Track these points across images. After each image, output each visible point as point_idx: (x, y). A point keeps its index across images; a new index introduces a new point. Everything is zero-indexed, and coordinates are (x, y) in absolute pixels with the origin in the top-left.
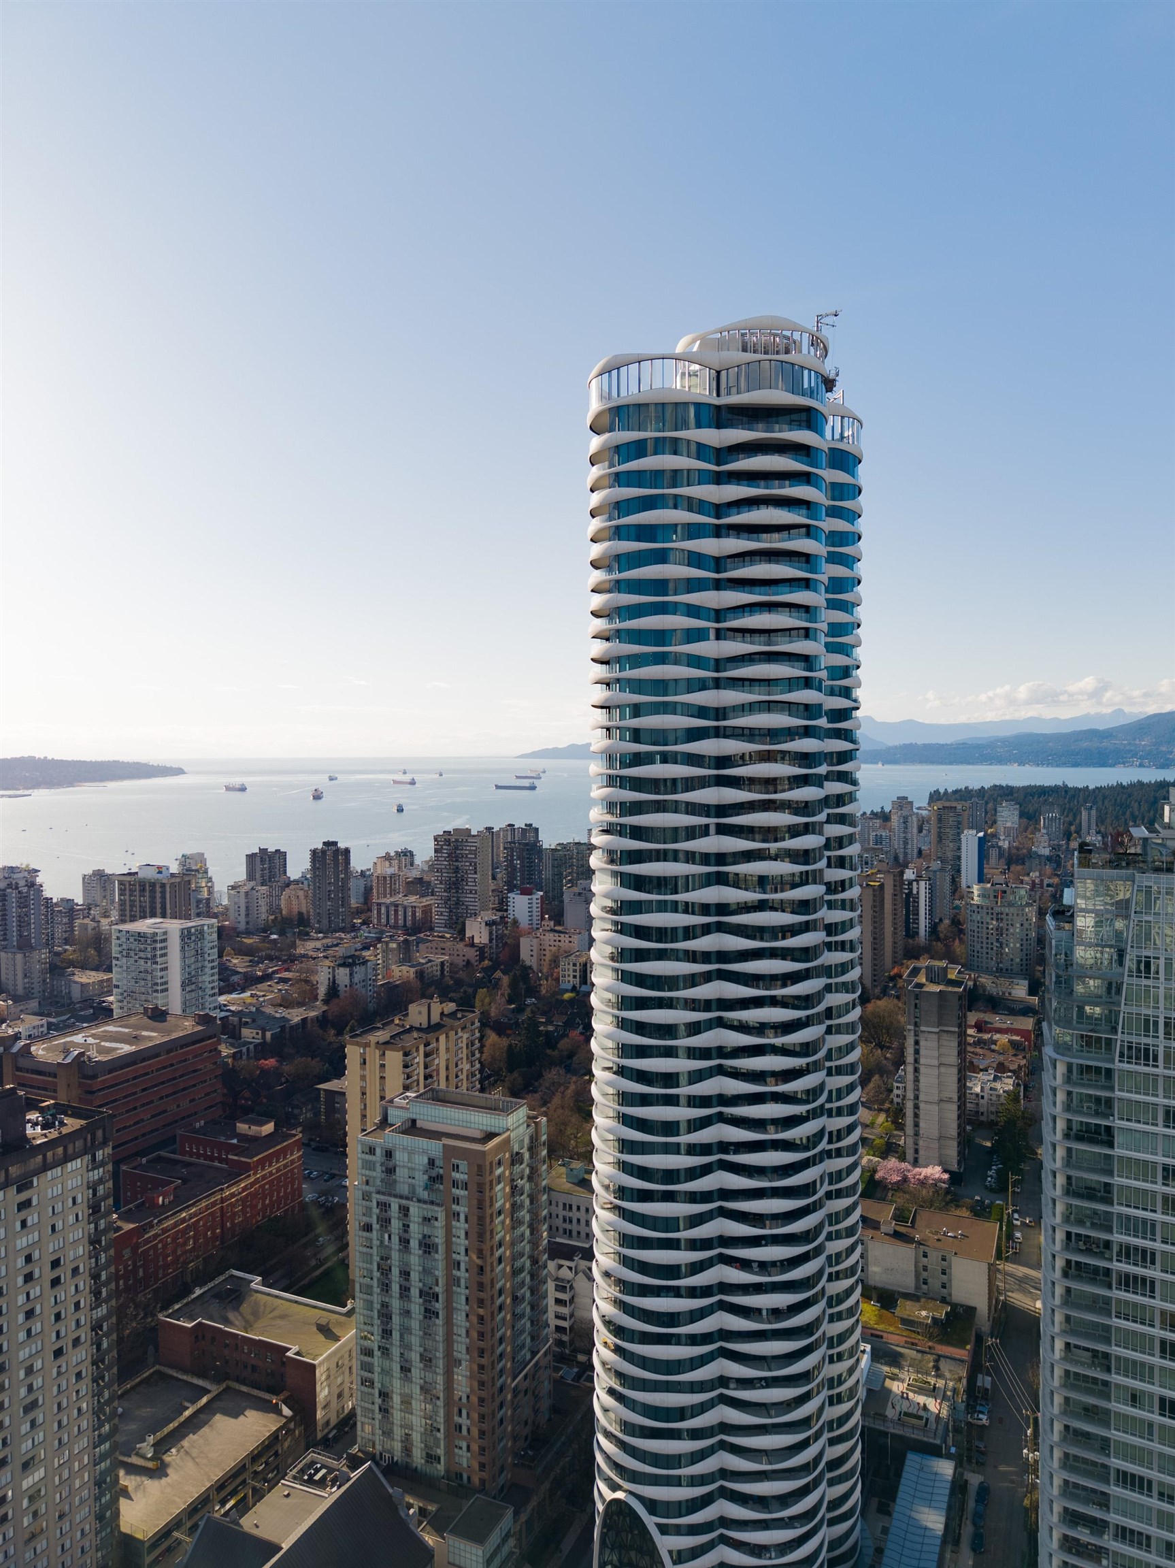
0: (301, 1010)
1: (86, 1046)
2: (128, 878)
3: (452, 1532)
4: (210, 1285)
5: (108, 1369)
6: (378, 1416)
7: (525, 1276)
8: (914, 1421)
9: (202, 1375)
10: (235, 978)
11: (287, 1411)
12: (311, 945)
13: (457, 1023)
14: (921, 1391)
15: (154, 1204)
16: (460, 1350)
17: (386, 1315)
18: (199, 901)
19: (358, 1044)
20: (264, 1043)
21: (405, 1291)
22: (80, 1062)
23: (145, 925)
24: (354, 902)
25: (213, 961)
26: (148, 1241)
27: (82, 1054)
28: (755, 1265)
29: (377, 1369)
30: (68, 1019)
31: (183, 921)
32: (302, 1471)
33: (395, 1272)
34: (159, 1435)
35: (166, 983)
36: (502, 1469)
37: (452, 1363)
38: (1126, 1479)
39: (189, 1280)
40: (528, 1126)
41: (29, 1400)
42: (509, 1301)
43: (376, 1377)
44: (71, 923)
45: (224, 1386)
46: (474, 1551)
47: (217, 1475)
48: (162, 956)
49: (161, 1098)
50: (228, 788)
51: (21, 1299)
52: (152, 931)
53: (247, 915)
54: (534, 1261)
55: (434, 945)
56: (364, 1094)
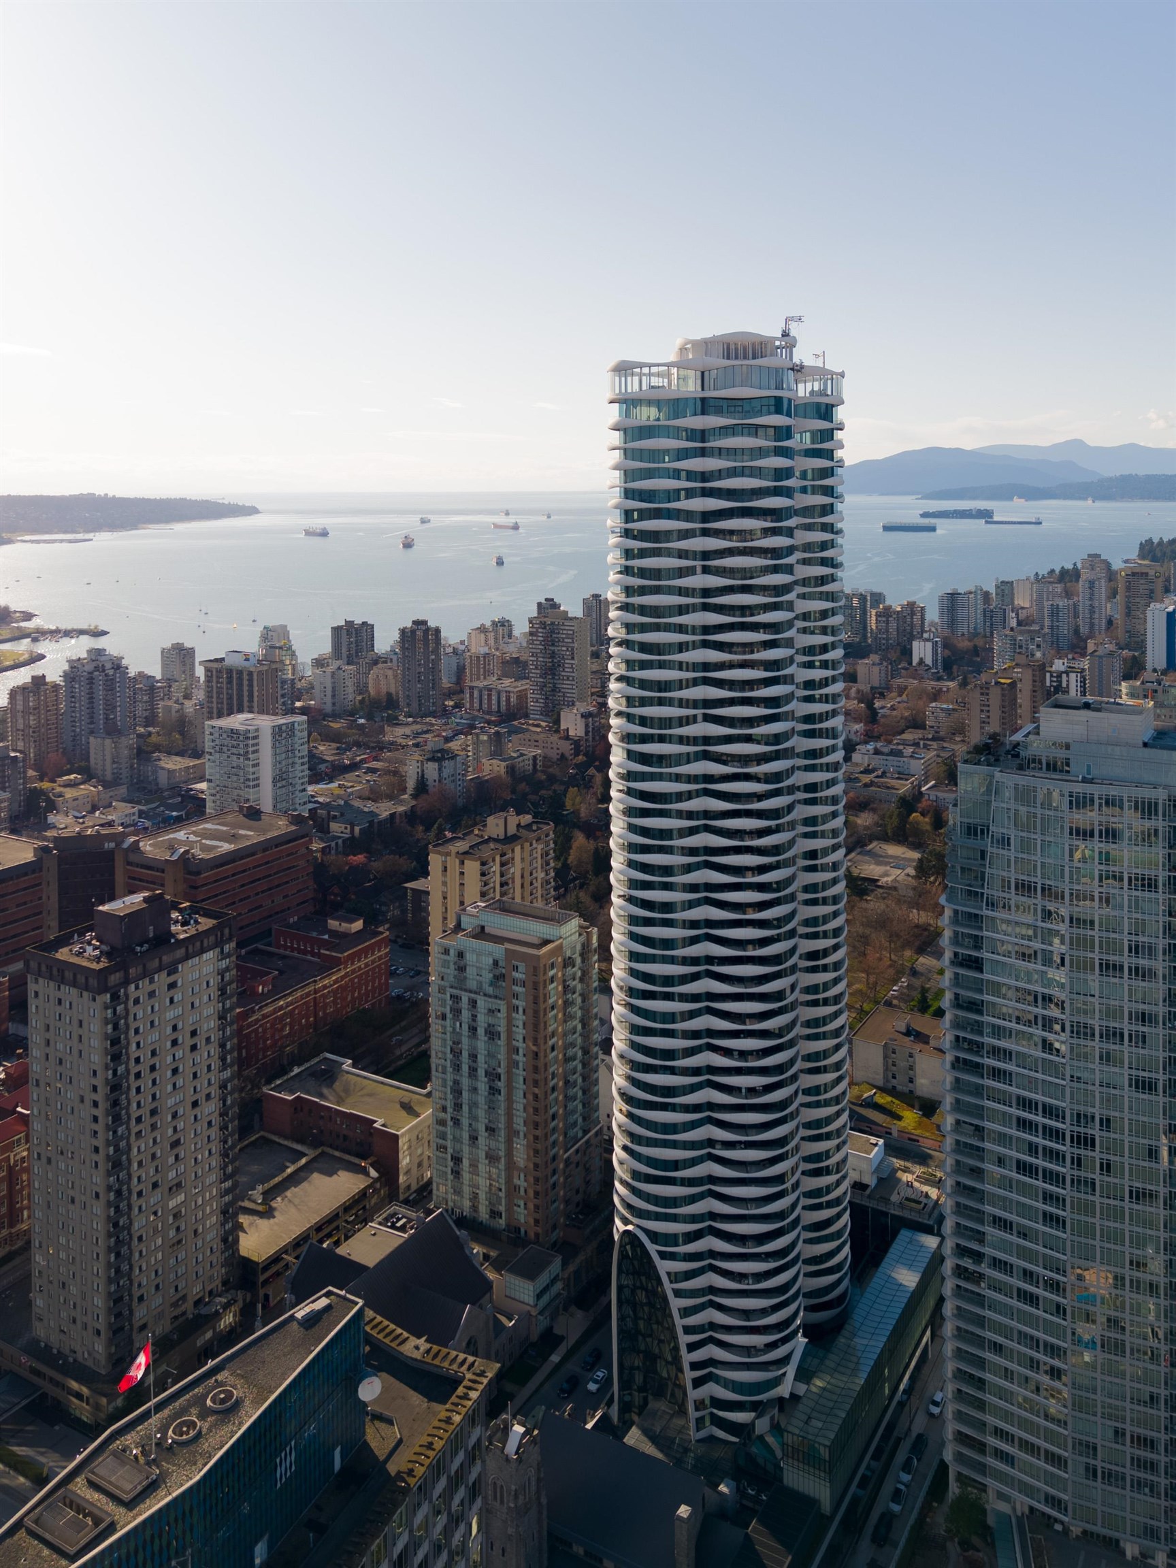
0: (390, 804)
1: (191, 844)
2: (215, 665)
3: (510, 1271)
4: (307, 1065)
5: (232, 1121)
6: (450, 1177)
7: (577, 1064)
8: (913, 1205)
9: (301, 1141)
10: (323, 767)
11: (374, 1173)
12: (400, 731)
13: (532, 835)
14: (927, 1182)
15: (254, 993)
16: (519, 1123)
17: (457, 1092)
18: (284, 682)
19: (439, 853)
20: (353, 837)
21: (473, 1071)
22: (185, 859)
23: (237, 721)
24: (446, 682)
25: (303, 757)
26: (249, 1026)
27: (187, 852)
28: (736, 1053)
29: (450, 1137)
30: (158, 807)
31: (274, 718)
32: (387, 1220)
33: (465, 1054)
34: (267, 1186)
35: (258, 779)
36: (554, 1227)
37: (512, 1133)
38: (998, 1222)
39: (285, 1062)
40: (580, 935)
41: (175, 1138)
42: (561, 1084)
43: (449, 1144)
44: (152, 702)
45: (320, 1150)
46: (526, 1286)
47: (315, 1219)
48: (254, 752)
49: (257, 894)
50: (308, 533)
51: (169, 1059)
52: (243, 728)
53: (333, 696)
54: (586, 1052)
55: (527, 736)
56: (445, 898)
